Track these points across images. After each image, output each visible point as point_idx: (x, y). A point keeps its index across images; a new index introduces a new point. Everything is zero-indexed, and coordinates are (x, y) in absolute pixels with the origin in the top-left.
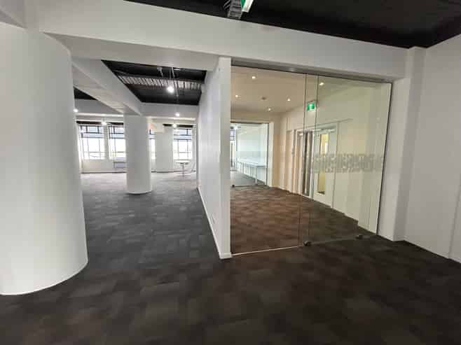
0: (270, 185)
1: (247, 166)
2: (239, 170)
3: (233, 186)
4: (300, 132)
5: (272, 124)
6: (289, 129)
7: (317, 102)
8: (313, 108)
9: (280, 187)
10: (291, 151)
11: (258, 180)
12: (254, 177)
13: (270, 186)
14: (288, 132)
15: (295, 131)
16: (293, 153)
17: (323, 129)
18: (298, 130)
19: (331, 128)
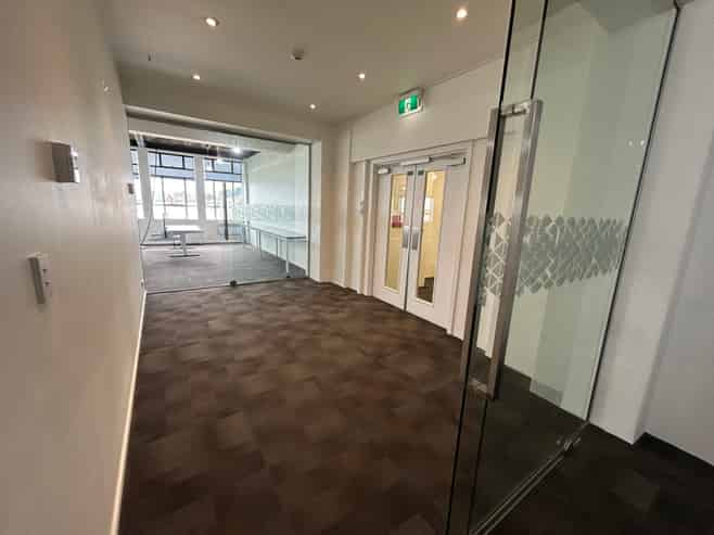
0: (316, 276)
1: (269, 235)
2: (254, 242)
3: (233, 284)
4: (377, 167)
5: (318, 147)
6: (354, 160)
7: (422, 93)
8: (414, 107)
9: (337, 283)
10: (359, 207)
11: (291, 265)
12: (284, 258)
13: (317, 279)
14: (353, 165)
15: (368, 161)
16: (364, 212)
17: (431, 160)
18: (373, 162)
19: (452, 156)
